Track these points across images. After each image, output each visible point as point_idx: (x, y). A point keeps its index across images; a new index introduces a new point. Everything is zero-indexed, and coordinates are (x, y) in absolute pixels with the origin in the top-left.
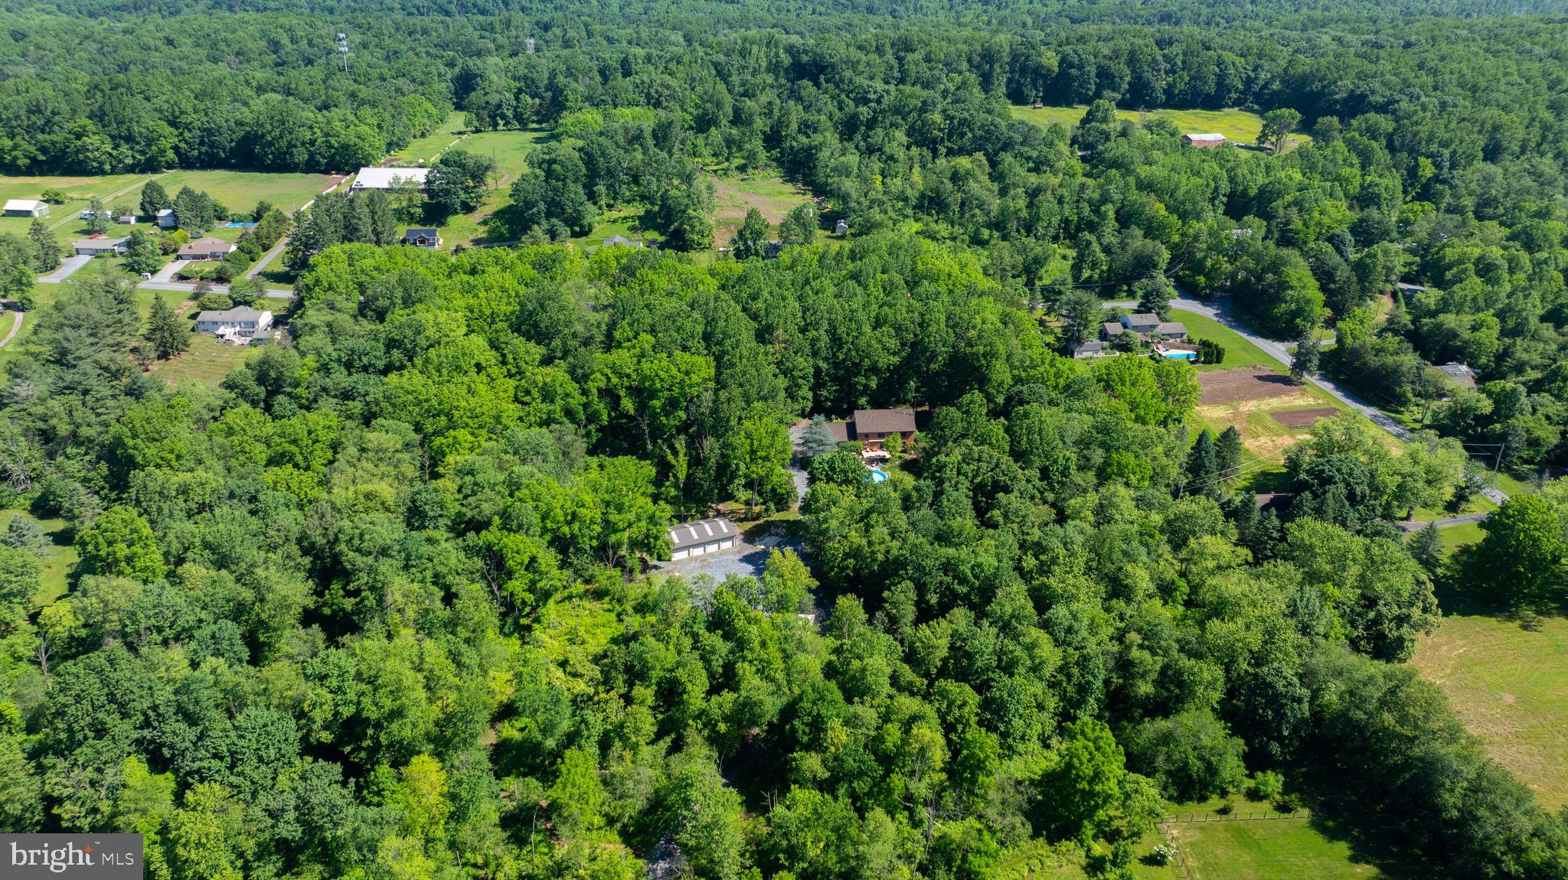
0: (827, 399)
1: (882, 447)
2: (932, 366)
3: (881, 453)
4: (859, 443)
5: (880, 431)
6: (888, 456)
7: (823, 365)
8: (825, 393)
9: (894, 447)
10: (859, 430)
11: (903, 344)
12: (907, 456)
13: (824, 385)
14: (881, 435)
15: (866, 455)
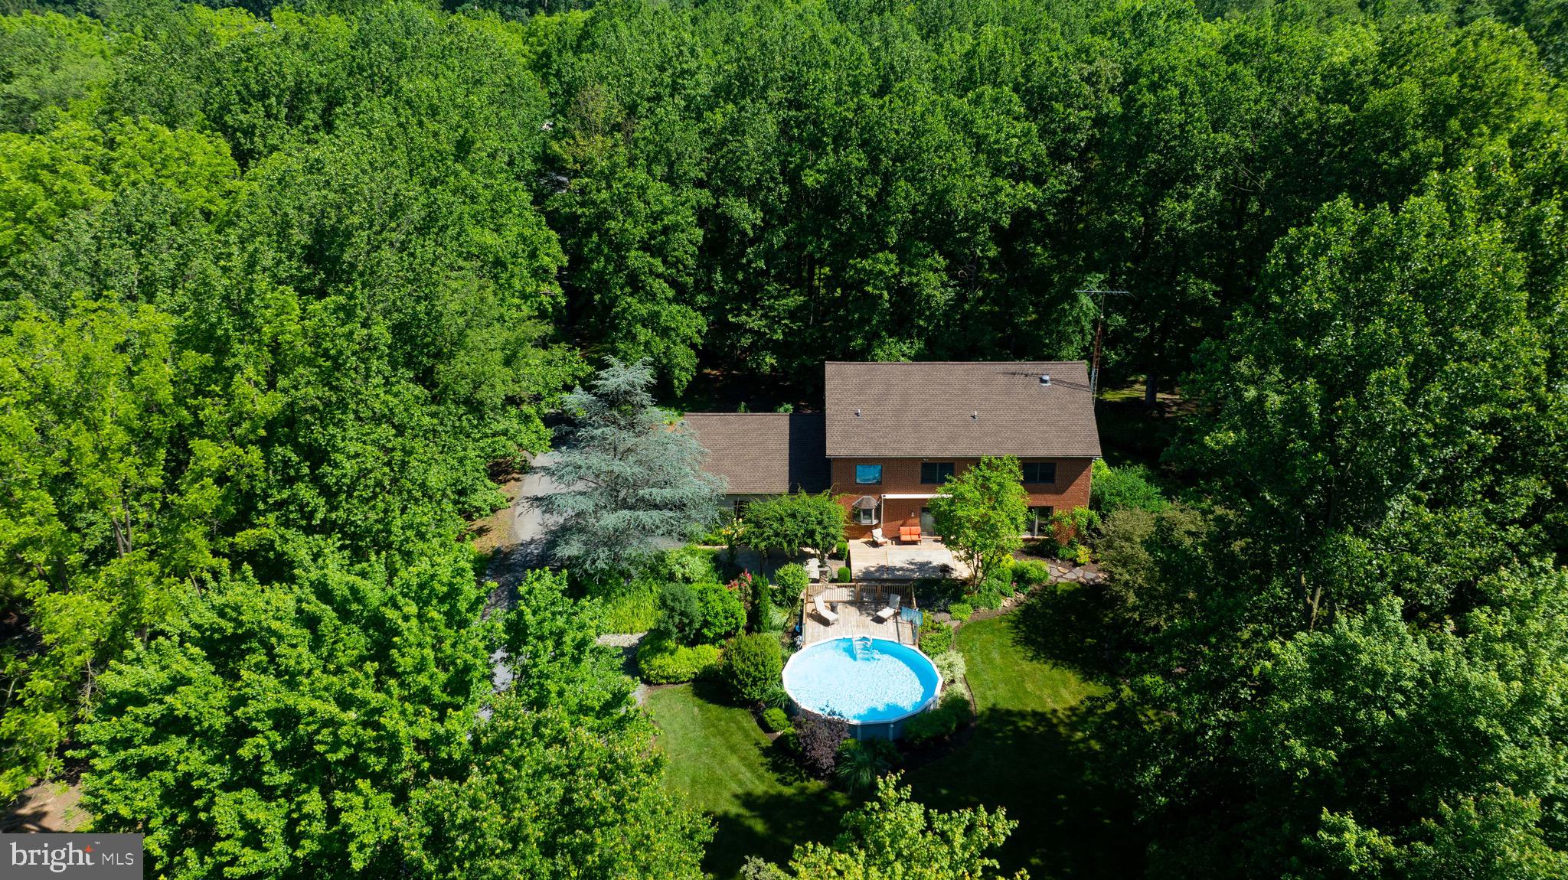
0: (762, 341)
1: (946, 528)
2: (1170, 205)
3: (935, 553)
4: (836, 507)
5: (931, 450)
6: (962, 571)
7: (743, 212)
8: (754, 322)
9: (986, 528)
10: (836, 446)
11: (1058, 154)
12: (1056, 574)
13: (750, 293)
14: (935, 471)
15: (863, 558)
